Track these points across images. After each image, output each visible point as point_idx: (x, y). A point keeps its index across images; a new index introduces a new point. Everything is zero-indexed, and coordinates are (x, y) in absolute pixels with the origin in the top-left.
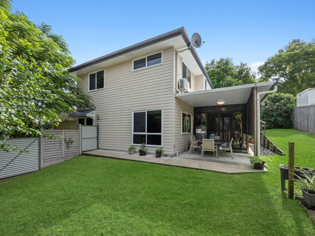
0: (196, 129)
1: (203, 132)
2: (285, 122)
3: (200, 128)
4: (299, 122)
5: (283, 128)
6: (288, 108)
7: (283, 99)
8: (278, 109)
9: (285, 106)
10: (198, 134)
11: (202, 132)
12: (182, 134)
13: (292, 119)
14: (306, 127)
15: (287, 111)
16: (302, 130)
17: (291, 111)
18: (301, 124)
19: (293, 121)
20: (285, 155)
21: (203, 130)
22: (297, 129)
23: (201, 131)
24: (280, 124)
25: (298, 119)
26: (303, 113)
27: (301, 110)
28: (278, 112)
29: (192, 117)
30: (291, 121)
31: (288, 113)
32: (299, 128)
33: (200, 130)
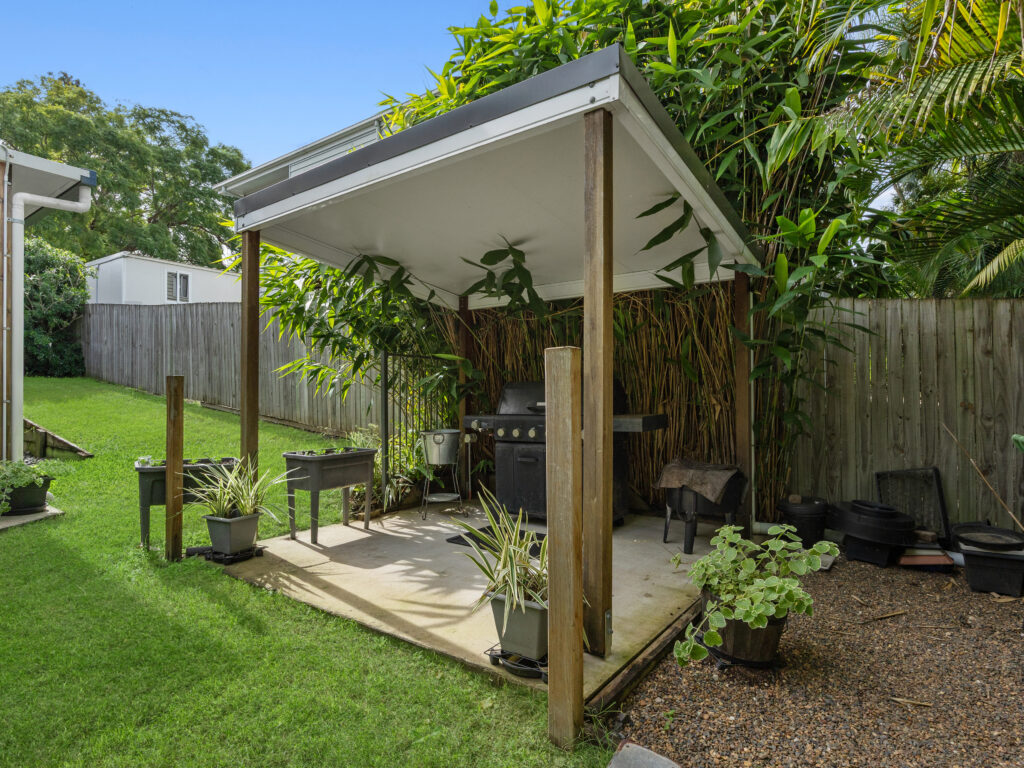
2: (58, 352)
4: (105, 353)
5: (52, 375)
6: (71, 300)
7: (53, 266)
8: (36, 300)
9: (59, 291)
13: (83, 343)
14: (127, 371)
15: (66, 312)
16: (116, 381)
17: (79, 313)
18: (112, 359)
19: (83, 351)
20: (91, 456)
22: (99, 378)
24: (41, 357)
25: (101, 343)
26: (118, 325)
27: (111, 314)
28: (35, 312)
30: (78, 351)
31: (69, 319)
32: (105, 374)
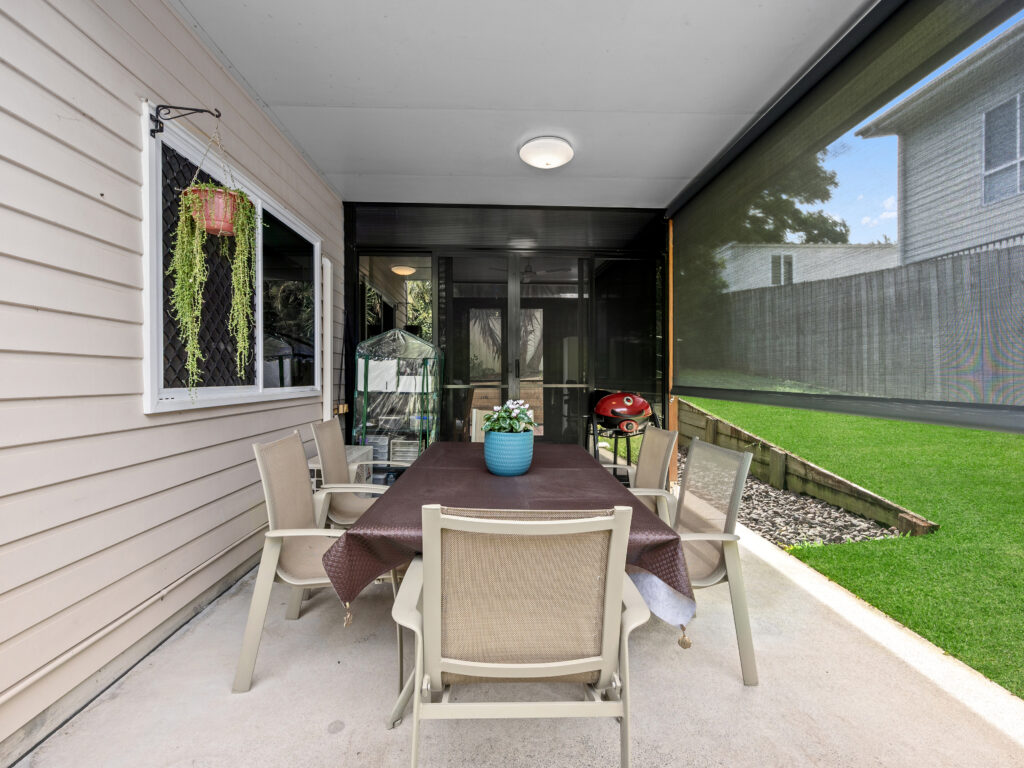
0: (361, 362)
1: (412, 384)
3: (391, 354)
10: (371, 397)
11: (403, 379)
12: (147, 406)
21: (408, 368)
23: (400, 373)
29: (328, 264)
33: (391, 365)
